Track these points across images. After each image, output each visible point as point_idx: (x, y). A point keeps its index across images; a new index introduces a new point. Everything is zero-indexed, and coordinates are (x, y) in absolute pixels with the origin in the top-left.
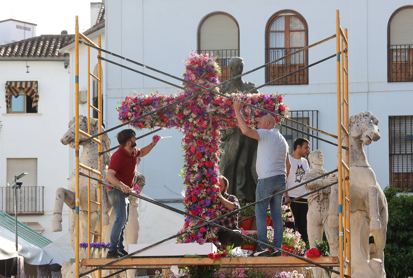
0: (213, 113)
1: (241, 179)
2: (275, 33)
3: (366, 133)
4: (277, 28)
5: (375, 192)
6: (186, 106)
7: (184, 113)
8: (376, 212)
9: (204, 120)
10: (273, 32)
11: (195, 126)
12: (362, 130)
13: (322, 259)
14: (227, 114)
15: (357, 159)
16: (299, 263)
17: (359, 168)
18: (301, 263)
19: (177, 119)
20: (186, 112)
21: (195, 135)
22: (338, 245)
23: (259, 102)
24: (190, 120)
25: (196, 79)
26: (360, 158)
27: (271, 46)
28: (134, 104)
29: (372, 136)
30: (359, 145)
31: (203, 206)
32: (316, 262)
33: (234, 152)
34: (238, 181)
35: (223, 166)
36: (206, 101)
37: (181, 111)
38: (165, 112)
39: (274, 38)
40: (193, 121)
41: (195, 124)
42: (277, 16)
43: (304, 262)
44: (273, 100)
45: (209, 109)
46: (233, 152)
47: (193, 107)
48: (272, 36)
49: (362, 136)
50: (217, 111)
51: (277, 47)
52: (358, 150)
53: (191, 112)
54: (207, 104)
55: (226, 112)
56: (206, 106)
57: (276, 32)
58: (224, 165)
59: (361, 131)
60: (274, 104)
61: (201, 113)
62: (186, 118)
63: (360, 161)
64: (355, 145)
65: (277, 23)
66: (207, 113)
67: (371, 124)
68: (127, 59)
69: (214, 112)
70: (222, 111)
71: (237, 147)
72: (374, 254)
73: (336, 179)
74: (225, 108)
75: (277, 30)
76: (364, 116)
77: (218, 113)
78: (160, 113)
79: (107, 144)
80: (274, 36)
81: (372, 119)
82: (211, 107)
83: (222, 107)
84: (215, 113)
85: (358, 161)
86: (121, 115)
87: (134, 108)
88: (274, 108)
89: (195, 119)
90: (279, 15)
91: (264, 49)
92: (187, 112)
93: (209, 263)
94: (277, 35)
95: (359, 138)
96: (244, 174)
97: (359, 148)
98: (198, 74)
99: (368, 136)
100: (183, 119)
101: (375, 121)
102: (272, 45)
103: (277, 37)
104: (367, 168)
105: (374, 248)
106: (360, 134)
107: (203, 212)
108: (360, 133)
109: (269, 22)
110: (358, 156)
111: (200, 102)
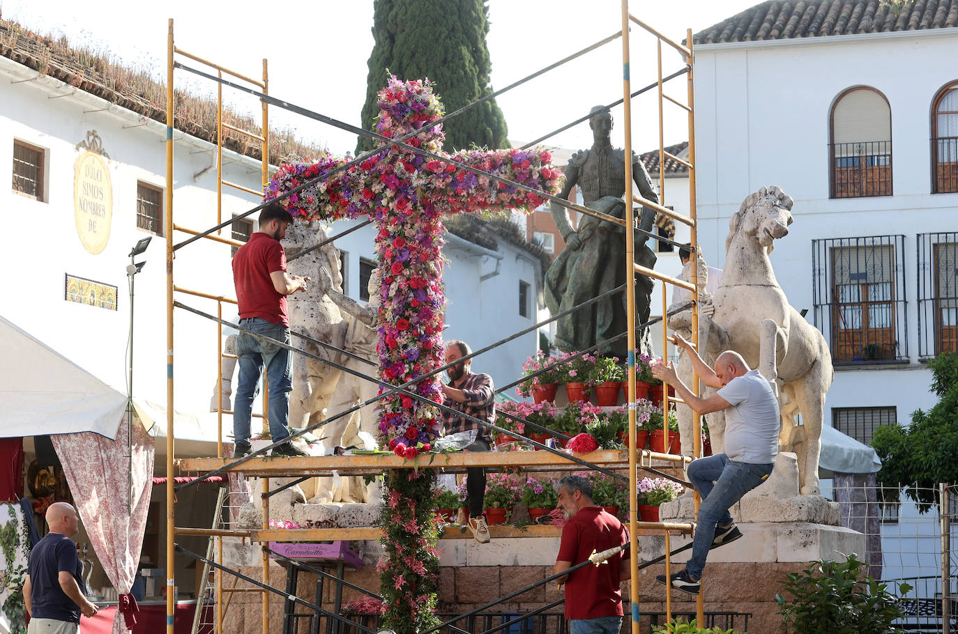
0: (423, 188)
1: (604, 316)
2: (946, 115)
3: (764, 225)
4: (949, 107)
5: (772, 331)
6: (377, 177)
7: (373, 189)
8: (770, 368)
9: (408, 200)
10: (943, 113)
11: (392, 213)
12: (759, 218)
13: (598, 454)
14: (449, 188)
15: (750, 272)
16: (559, 462)
17: (753, 289)
18: (562, 462)
19: (361, 201)
20: (376, 188)
21: (391, 228)
22: (723, 429)
23: (506, 164)
24: (384, 202)
25: (394, 126)
26: (757, 270)
27: (940, 135)
28: (288, 176)
29: (773, 228)
30: (757, 248)
31: (405, 361)
32: (589, 461)
33: (591, 270)
34: (599, 321)
35: (572, 294)
36: (411, 166)
37: (368, 186)
38: (340, 189)
39: (946, 122)
40: (388, 203)
41: (391, 208)
42: (948, 90)
43: (567, 461)
44: (531, 160)
45: (417, 179)
46: (589, 270)
47: (388, 177)
48: (942, 120)
49: (759, 230)
50: (430, 183)
51: (950, 136)
52: (753, 256)
53: (385, 188)
54: (413, 173)
55: (447, 185)
56: (412, 174)
57: (948, 113)
58: (574, 294)
59: (758, 220)
60: (531, 167)
61: (402, 188)
62: (376, 198)
63: (756, 275)
64: (748, 246)
65: (950, 100)
66: (412, 188)
67: (775, 207)
68: (255, 92)
69: (425, 185)
70: (439, 184)
71: (595, 261)
72: (800, 445)
73: (713, 309)
74: (444, 178)
75: (950, 111)
76: (766, 194)
77: (432, 187)
78: (332, 191)
79: (330, 258)
80: (946, 119)
81: (781, 199)
82: (419, 177)
83: (438, 177)
84: (427, 188)
85: (751, 276)
86: (266, 197)
87: (288, 184)
88: (531, 176)
89: (392, 199)
90: (952, 88)
91: (929, 138)
92: (378, 187)
93: (399, 466)
94: (949, 117)
95: (755, 234)
96: (610, 307)
97: (756, 252)
98: (398, 117)
99: (766, 230)
100: (372, 200)
101: (787, 202)
102: (942, 133)
103: (949, 121)
104: (769, 288)
105: (802, 434)
106: (755, 227)
107: (405, 372)
108: (756, 224)
109: (937, 98)
110: (752, 266)
111: (400, 166)
